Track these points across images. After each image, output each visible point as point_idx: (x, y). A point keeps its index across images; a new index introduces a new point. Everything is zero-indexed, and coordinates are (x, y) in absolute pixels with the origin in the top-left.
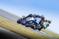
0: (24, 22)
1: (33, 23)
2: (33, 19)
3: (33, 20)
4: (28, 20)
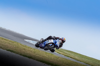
0: (43, 45)
1: (53, 46)
2: (52, 41)
4: (47, 42)
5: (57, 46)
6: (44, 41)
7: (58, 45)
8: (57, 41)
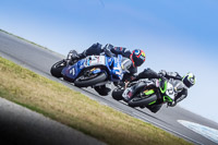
0: (73, 72)
1: (103, 76)
2: (102, 60)
3: (103, 63)
4: (86, 63)
5: (116, 77)
6: (76, 59)
7: (121, 75)
8: (117, 60)
